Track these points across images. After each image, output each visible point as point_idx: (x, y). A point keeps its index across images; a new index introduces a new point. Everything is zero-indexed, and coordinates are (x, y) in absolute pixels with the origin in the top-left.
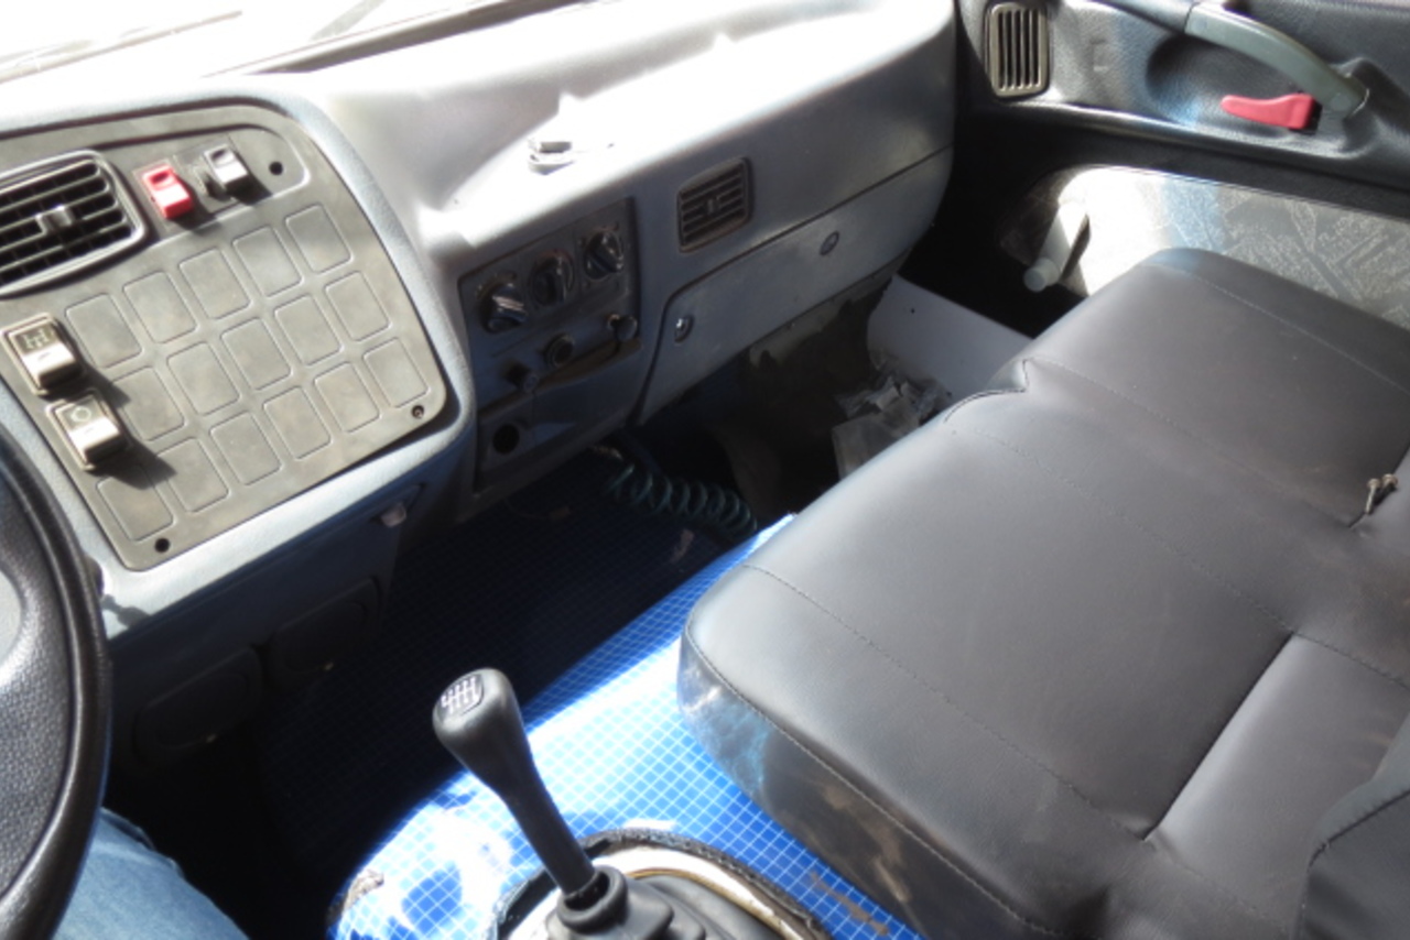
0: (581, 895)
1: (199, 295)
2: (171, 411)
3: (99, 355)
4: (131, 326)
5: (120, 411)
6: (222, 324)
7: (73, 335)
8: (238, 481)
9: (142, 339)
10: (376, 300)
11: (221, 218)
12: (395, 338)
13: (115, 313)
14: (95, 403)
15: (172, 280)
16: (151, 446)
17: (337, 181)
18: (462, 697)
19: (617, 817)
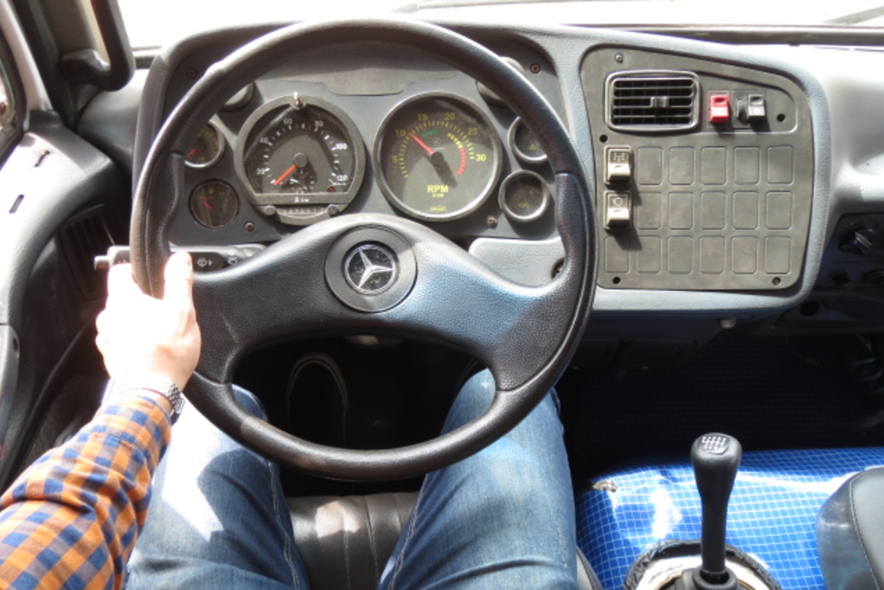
0: (711, 575)
1: (703, 168)
2: (657, 219)
3: (642, 176)
4: (663, 169)
5: (635, 208)
6: (706, 188)
7: (635, 162)
8: (667, 268)
9: (664, 178)
10: (791, 212)
11: (737, 133)
12: (789, 237)
13: (659, 160)
14: (626, 199)
15: (695, 155)
16: (639, 232)
17: (810, 138)
18: (714, 445)
19: (746, 546)
